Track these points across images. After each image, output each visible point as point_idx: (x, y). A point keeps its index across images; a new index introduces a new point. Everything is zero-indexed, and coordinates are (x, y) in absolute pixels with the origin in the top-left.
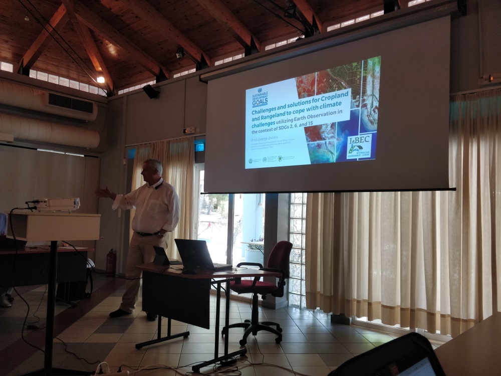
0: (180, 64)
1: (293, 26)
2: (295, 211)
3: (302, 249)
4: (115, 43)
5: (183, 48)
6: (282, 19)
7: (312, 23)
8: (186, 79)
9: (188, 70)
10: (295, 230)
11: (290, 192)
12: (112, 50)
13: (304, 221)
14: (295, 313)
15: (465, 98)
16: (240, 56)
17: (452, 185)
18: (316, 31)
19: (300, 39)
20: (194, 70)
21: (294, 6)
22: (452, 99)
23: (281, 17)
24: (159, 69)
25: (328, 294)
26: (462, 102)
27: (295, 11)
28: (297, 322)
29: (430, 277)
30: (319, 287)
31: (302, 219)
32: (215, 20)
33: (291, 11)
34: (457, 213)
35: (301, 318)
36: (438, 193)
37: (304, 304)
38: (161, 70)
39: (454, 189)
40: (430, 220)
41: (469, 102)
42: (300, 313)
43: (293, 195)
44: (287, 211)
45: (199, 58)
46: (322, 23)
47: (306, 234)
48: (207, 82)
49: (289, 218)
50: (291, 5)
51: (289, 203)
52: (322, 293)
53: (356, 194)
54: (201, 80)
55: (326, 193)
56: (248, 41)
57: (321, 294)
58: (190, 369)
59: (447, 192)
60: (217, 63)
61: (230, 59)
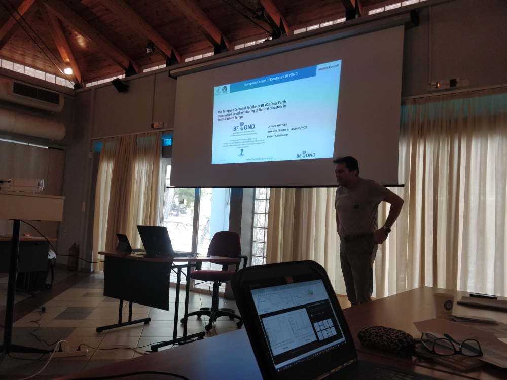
0: (150, 59)
1: (260, 27)
2: (259, 206)
3: (264, 243)
4: (84, 34)
5: (153, 43)
6: (251, 20)
7: (279, 25)
8: (155, 74)
9: (158, 65)
10: (259, 225)
11: (255, 187)
12: (81, 41)
15: (415, 102)
16: (210, 54)
17: (401, 182)
18: (283, 34)
19: (268, 40)
20: (164, 66)
21: (263, 9)
22: (403, 103)
23: (249, 18)
24: (129, 63)
26: (412, 106)
27: (263, 13)
29: (380, 267)
31: (266, 214)
32: (185, 17)
33: (259, 13)
38: (131, 65)
39: (403, 186)
41: (418, 106)
43: (257, 190)
44: (252, 206)
45: (169, 53)
46: (289, 26)
47: (268, 228)
48: (176, 78)
49: (253, 213)
50: (259, 7)
51: (254, 199)
53: (315, 189)
54: (170, 75)
55: (288, 189)
56: (218, 40)
58: (149, 349)
59: (396, 188)
60: (187, 60)
61: (200, 57)
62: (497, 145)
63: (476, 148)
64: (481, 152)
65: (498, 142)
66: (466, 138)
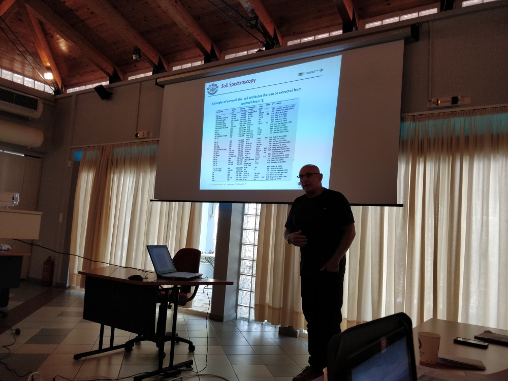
0: (135, 66)
1: (255, 37)
2: (248, 222)
3: (253, 261)
4: (67, 37)
5: (139, 50)
6: (245, 29)
7: (273, 36)
8: (141, 82)
9: (144, 73)
10: (248, 242)
12: (63, 45)
13: (257, 233)
14: (243, 326)
15: (414, 118)
16: (199, 63)
17: (400, 202)
18: (276, 44)
19: (260, 51)
20: (151, 74)
21: (256, 18)
22: (403, 119)
23: (242, 26)
24: (113, 69)
25: (277, 306)
26: (412, 123)
27: (257, 23)
28: (245, 334)
29: (376, 290)
30: (268, 300)
31: (255, 230)
32: (175, 24)
33: (253, 22)
34: (403, 228)
35: (249, 331)
36: (386, 208)
37: (252, 317)
38: (115, 72)
39: (401, 205)
40: (378, 234)
41: (417, 123)
42: (249, 325)
43: (247, 205)
44: (240, 222)
45: (156, 61)
46: (283, 37)
47: (258, 246)
48: (163, 87)
49: (242, 229)
50: (253, 16)
51: (243, 214)
52: (271, 305)
54: (157, 84)
55: (279, 205)
56: (208, 49)
57: (269, 307)
58: (132, 379)
59: (395, 208)
60: (175, 69)
61: (189, 65)
62: (501, 165)
63: (479, 168)
64: (484, 173)
65: (501, 162)
66: (468, 157)
